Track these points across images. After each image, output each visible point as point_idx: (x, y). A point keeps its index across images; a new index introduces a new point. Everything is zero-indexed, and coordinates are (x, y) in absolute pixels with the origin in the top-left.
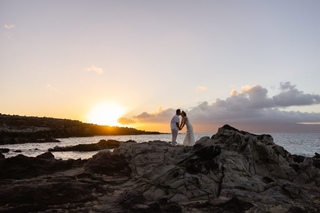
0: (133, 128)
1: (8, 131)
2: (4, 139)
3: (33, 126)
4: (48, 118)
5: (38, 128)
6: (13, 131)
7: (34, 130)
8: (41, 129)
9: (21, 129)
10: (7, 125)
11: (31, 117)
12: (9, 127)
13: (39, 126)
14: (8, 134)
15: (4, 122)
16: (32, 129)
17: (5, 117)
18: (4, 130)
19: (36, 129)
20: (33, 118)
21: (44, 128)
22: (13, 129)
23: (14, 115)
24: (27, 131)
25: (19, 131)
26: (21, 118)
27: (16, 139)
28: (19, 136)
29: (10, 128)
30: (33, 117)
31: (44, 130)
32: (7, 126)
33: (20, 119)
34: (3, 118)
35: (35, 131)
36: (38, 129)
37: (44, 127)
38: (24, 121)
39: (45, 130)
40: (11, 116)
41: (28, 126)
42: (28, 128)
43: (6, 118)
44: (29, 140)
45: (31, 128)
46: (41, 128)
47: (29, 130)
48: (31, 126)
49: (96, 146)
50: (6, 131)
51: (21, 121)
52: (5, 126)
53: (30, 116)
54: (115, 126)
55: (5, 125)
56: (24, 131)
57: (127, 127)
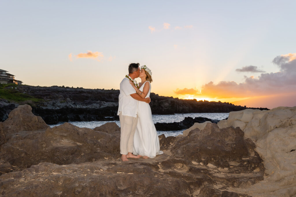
0: (228, 103)
1: (72, 107)
2: (68, 116)
3: (99, 101)
4: (116, 90)
5: (105, 104)
6: (78, 107)
7: (101, 105)
8: (108, 104)
9: (87, 104)
10: (71, 99)
11: (97, 89)
12: (73, 102)
13: (107, 101)
14: (72, 110)
15: (68, 96)
16: (98, 105)
17: (68, 90)
18: (68, 106)
19: (104, 104)
20: (99, 91)
21: (112, 103)
22: (78, 104)
23: (78, 88)
24: (93, 107)
25: (84, 107)
26: (86, 91)
27: (81, 116)
28: (85, 113)
29: (74, 104)
30: (99, 89)
31: (113, 106)
32: (71, 101)
33: (85, 92)
34: (66, 91)
35: (102, 107)
36: (106, 104)
37: (112, 101)
38: (90, 95)
39: (114, 105)
40: (75, 88)
41: (94, 100)
42: (94, 103)
43: (69, 91)
44: (95, 118)
45: (97, 103)
46: (109, 103)
47: (95, 106)
48: (98, 101)
50: (70, 107)
51: (85, 94)
52: (69, 101)
53: (96, 89)
54: (203, 101)
55: (68, 99)
56: (89, 106)
57: (220, 102)
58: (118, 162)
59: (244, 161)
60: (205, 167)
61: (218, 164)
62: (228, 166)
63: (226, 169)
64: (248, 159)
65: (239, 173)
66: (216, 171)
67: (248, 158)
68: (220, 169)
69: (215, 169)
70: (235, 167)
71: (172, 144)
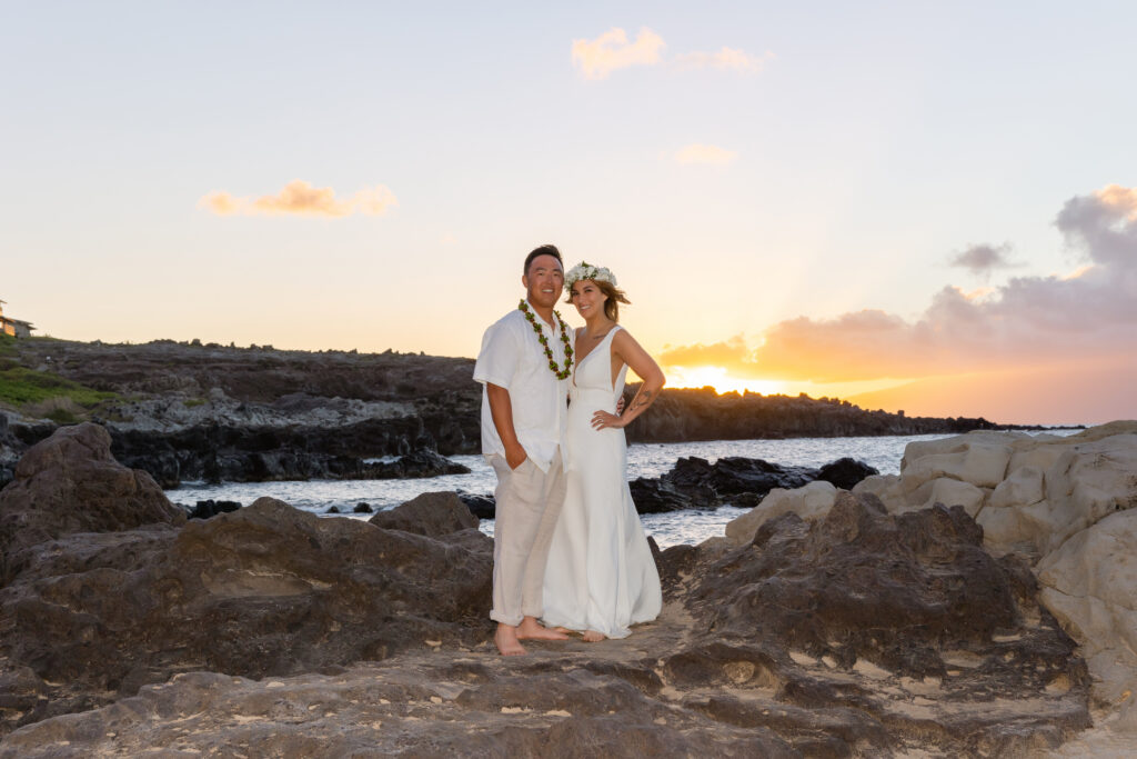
0: (836, 401)
1: (233, 423)
2: (218, 460)
3: (337, 399)
4: (404, 355)
5: (361, 408)
6: (256, 421)
7: (345, 414)
8: (375, 410)
9: (289, 411)
10: (227, 393)
11: (330, 350)
12: (237, 405)
13: (368, 399)
14: (233, 436)
15: (215, 380)
16: (335, 413)
17: (215, 355)
18: (216, 418)
19: (358, 412)
20: (339, 357)
21: (391, 405)
22: (256, 410)
23: (253, 347)
24: (316, 423)
25: (281, 422)
26: (284, 359)
27: (270, 460)
28: (283, 444)
29: (241, 409)
30: (336, 352)
31: (392, 417)
32: (227, 397)
33: (282, 364)
34: (207, 361)
35: (350, 420)
36: (364, 410)
37: (389, 399)
38: (299, 375)
39: (395, 413)
40: (242, 350)
41: (318, 396)
42: (320, 405)
43: (220, 361)
44: (325, 464)
45: (331, 407)
46: (377, 405)
47: (324, 417)
48: (332, 397)
49: (661, 493)
50: (226, 423)
51: (283, 373)
52: (220, 400)
53: (325, 350)
54: (742, 393)
55: (217, 392)
56: (300, 420)
57: (803, 396)
58: (488, 661)
59: (1004, 649)
60: (843, 677)
61: (895, 663)
62: (939, 671)
63: (932, 682)
64: (1016, 637)
65: (989, 699)
66: (893, 690)
67: (1015, 634)
68: (906, 681)
69: (888, 682)
70: (966, 672)
71: (687, 578)
